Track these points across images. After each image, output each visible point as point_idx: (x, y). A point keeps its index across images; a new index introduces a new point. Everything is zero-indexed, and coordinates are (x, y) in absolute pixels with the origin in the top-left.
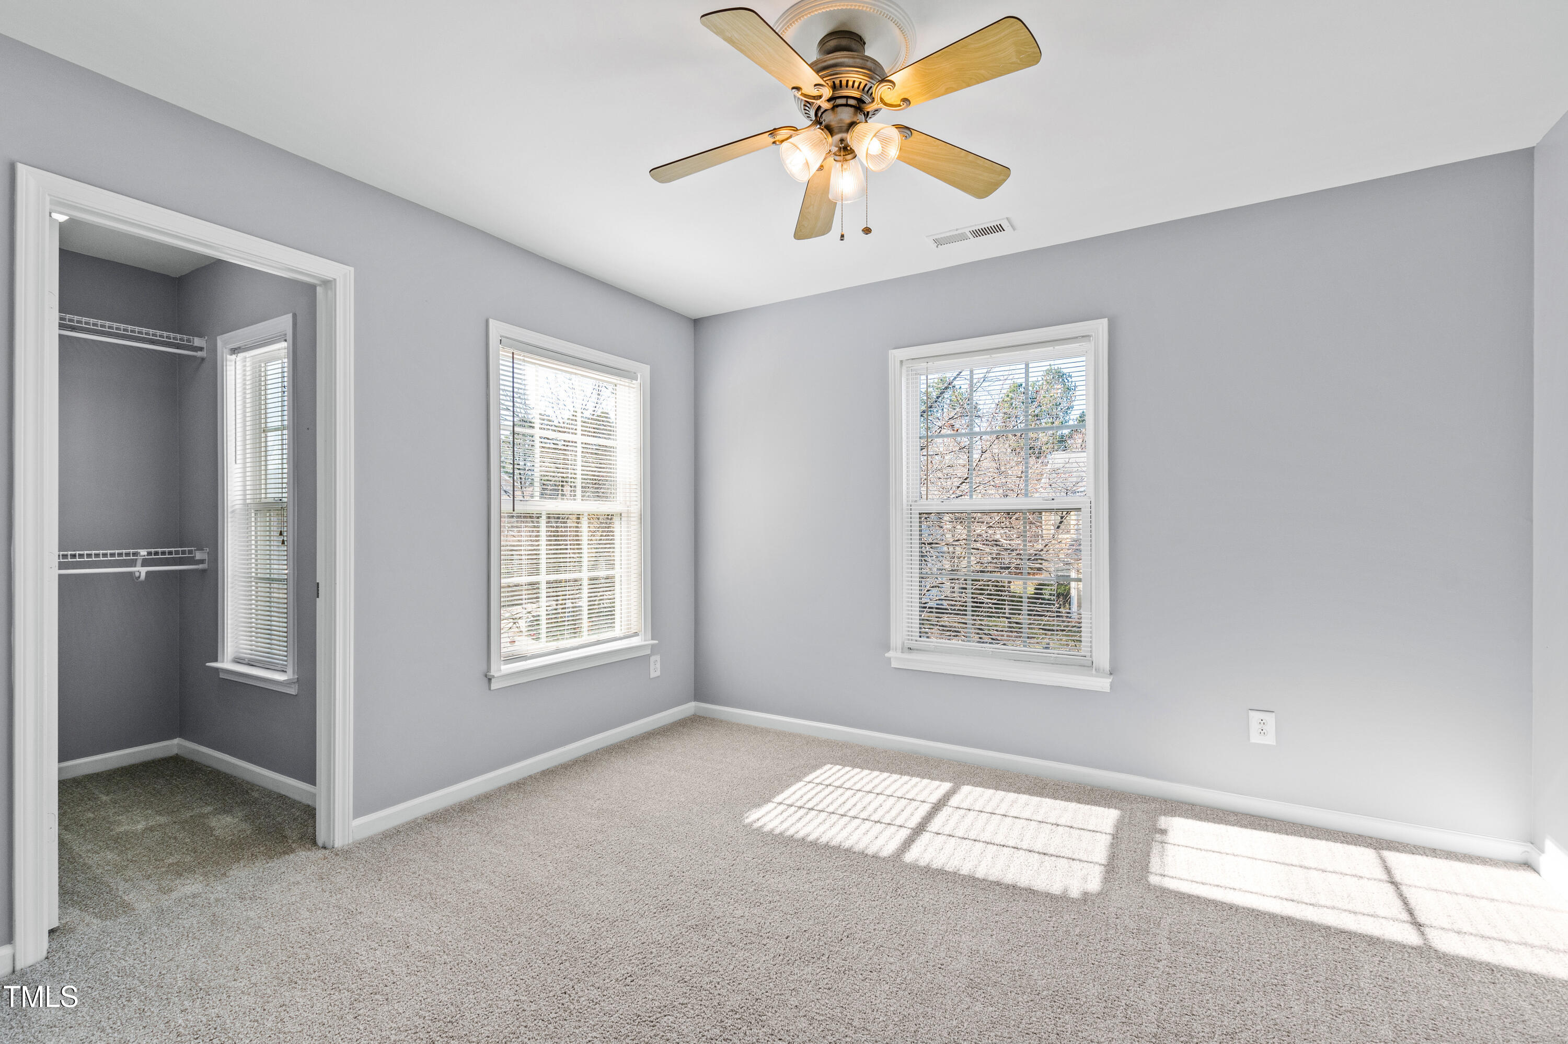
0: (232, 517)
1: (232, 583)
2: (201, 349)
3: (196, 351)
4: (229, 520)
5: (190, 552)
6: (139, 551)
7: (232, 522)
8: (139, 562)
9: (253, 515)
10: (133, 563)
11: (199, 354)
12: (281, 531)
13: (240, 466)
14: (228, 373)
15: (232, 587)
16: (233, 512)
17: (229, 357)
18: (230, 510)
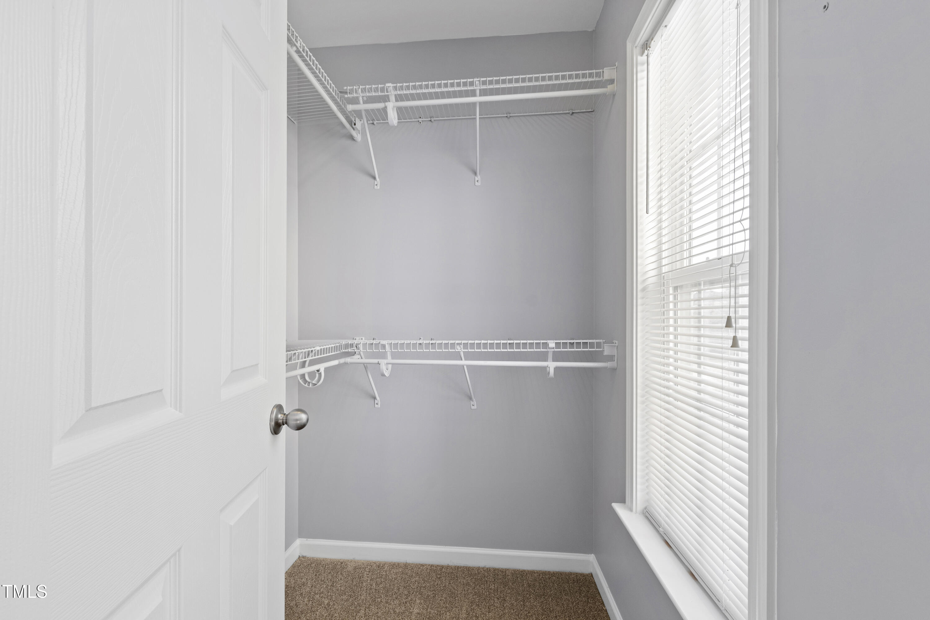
0: (643, 298)
1: (643, 396)
2: (612, 81)
3: (605, 87)
4: (640, 301)
5: (599, 345)
6: (548, 341)
7: (643, 305)
8: (550, 356)
9: (671, 291)
10: (543, 357)
11: (610, 88)
12: (729, 318)
13: (654, 216)
14: (639, 82)
15: (643, 403)
16: (644, 289)
17: (640, 58)
18: (640, 287)
